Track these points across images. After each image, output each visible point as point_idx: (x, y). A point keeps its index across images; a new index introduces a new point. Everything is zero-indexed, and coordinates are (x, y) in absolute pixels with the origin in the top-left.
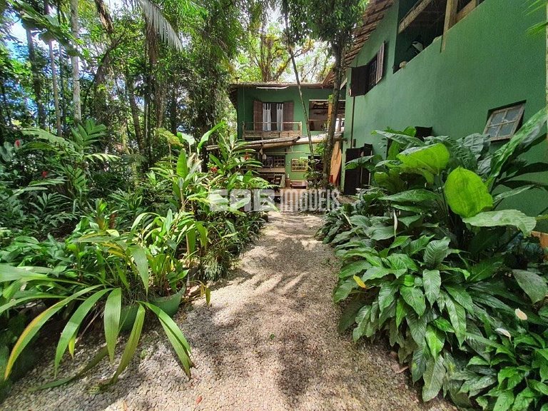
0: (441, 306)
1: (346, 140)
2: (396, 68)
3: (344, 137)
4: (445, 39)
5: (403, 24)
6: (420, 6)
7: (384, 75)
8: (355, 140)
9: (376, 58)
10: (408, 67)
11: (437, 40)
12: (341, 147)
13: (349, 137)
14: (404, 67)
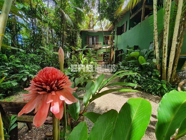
0: (137, 77)
1: (115, 48)
2: (129, 29)
3: (114, 47)
4: (141, 24)
5: (131, 17)
6: (136, 13)
7: (126, 30)
8: (118, 48)
9: (124, 25)
10: (132, 29)
11: (139, 23)
12: (113, 50)
13: (116, 47)
14: (131, 29)
